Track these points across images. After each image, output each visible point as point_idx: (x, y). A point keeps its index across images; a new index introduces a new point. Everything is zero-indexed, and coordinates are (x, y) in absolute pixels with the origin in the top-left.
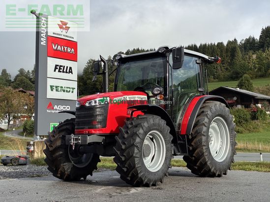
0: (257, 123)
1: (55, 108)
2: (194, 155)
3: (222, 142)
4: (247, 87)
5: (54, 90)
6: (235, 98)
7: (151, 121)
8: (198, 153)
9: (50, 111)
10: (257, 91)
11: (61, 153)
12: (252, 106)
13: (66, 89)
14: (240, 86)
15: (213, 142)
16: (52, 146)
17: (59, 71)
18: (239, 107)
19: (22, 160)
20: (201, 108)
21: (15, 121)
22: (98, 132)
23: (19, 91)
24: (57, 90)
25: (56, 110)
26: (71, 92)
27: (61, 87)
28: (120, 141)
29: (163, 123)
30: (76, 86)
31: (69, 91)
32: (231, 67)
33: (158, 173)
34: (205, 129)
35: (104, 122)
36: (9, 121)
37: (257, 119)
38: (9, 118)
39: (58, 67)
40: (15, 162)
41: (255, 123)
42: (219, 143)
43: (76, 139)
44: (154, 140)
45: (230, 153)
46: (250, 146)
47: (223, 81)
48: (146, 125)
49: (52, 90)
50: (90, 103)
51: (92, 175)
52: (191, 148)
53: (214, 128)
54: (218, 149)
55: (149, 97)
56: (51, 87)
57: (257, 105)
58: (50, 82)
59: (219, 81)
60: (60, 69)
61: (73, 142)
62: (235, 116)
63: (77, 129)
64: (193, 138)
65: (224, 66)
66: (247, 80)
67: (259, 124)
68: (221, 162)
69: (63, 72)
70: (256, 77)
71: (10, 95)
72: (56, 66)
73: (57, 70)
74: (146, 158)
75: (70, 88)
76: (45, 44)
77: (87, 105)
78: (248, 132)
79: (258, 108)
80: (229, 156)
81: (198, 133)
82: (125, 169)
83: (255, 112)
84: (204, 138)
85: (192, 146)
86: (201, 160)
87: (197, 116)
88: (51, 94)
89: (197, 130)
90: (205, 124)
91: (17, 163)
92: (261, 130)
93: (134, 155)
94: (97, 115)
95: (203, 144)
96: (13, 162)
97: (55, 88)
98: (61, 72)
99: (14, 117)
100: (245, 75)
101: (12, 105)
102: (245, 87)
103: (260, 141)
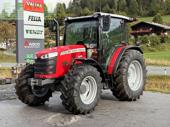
0: (164, 45)
1: (29, 45)
2: (117, 88)
3: (137, 77)
4: (159, 21)
5: (29, 33)
6: (151, 29)
7: (86, 70)
8: (120, 86)
9: (26, 47)
10: (165, 23)
11: (26, 88)
12: (162, 34)
13: (37, 32)
14: (155, 21)
15: (131, 77)
16: (20, 84)
17: (32, 20)
18: (153, 34)
19: (8, 81)
20: (123, 55)
21: (11, 44)
22: (50, 77)
23: (13, 25)
24: (30, 33)
25: (30, 46)
26: (40, 33)
27: (34, 31)
28: (64, 85)
29: (95, 70)
30: (43, 30)
31: (39, 33)
32: (149, 7)
33: (91, 105)
34: (125, 70)
35: (54, 70)
36: (7, 44)
37: (165, 42)
38: (7, 42)
39: (31, 17)
40: (3, 82)
41: (163, 45)
42: (135, 77)
43: (35, 82)
44: (89, 82)
45: (142, 84)
46: (159, 62)
47: (144, 17)
48: (82, 73)
49: (27, 33)
50: (44, 57)
51: (48, 101)
52: (115, 83)
53: (132, 68)
54: (134, 81)
55: (87, 49)
56: (27, 31)
57: (165, 33)
58: (26, 28)
59: (141, 17)
60: (32, 18)
61: (32, 84)
62: (151, 41)
63: (36, 74)
64: (117, 77)
65: (144, 7)
66: (159, 17)
67: (166, 45)
68: (136, 91)
69: (35, 20)
70: (165, 14)
71: (7, 27)
72: (30, 17)
73: (30, 19)
74: (83, 94)
75: (39, 31)
76: (21, 2)
77: (42, 58)
78: (159, 51)
79: (165, 35)
80: (142, 86)
81: (120, 73)
82: (68, 104)
83: (163, 38)
84: (124, 77)
85: (116, 81)
86: (122, 91)
87: (120, 61)
88: (27, 36)
89: (120, 71)
90: (126, 67)
91: (5, 83)
92: (167, 49)
93: (74, 95)
94: (49, 65)
95: (124, 80)
96: (2, 82)
97: (29, 31)
98: (33, 20)
99: (10, 41)
100: (158, 14)
101: (8, 34)
102: (158, 21)
103: (166, 58)
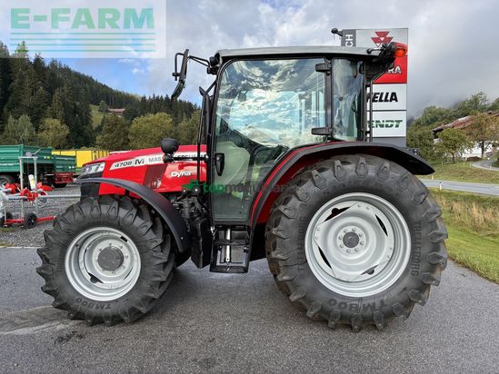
3: (395, 251)
26: (395, 125)
27: (378, 122)
30: (404, 118)
31: (392, 126)
36: (483, 149)
54: (376, 264)
60: (375, 97)
69: (381, 101)
75: (392, 121)
98: (376, 101)
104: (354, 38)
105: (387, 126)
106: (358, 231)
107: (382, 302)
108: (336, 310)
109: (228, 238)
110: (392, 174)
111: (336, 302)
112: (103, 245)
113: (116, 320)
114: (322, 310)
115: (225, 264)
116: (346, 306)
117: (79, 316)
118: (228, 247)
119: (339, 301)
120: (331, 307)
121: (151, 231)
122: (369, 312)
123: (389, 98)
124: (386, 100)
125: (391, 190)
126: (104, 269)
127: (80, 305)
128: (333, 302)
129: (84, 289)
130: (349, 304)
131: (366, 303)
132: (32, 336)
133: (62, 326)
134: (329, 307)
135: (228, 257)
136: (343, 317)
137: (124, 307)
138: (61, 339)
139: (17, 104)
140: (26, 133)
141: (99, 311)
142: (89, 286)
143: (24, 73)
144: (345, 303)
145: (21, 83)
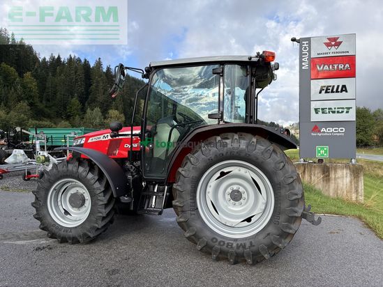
104: (309, 44)
105: (338, 112)
106: (241, 190)
107: (251, 243)
108: (217, 246)
109: (156, 191)
110: (259, 146)
111: (217, 240)
112: (73, 191)
113: (75, 241)
114: (207, 245)
115: (151, 209)
116: (224, 243)
117: (53, 236)
118: (154, 197)
119: (219, 239)
120: (213, 244)
121: (97, 182)
122: (241, 250)
123: (339, 90)
124: (337, 91)
125: (257, 159)
126: (73, 207)
127: (54, 228)
128: (214, 240)
129: (58, 219)
130: (226, 242)
131: (239, 243)
132: (23, 246)
133: (44, 242)
134: (211, 243)
135: (154, 204)
136: (222, 252)
137: (80, 232)
138: (38, 249)
139: (94, 101)
140: (98, 120)
141: (65, 233)
142: (63, 217)
143: (99, 79)
144: (224, 242)
145: (97, 86)
